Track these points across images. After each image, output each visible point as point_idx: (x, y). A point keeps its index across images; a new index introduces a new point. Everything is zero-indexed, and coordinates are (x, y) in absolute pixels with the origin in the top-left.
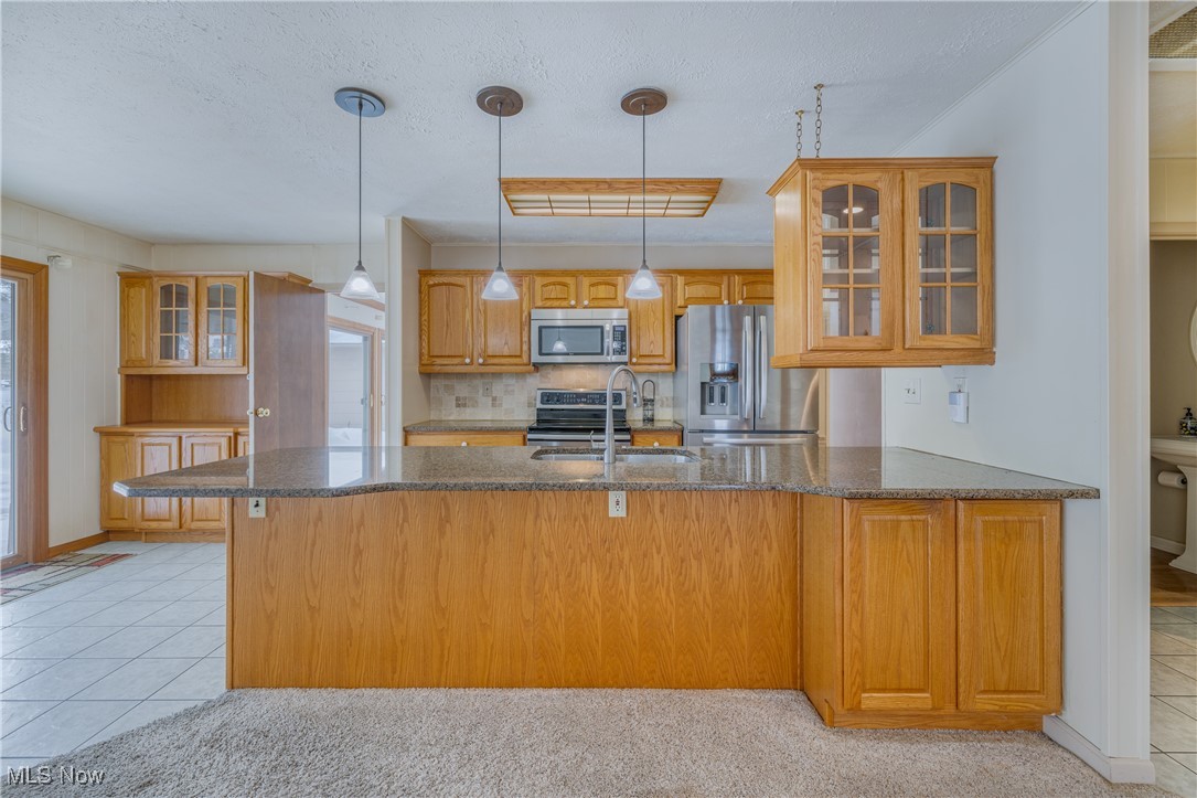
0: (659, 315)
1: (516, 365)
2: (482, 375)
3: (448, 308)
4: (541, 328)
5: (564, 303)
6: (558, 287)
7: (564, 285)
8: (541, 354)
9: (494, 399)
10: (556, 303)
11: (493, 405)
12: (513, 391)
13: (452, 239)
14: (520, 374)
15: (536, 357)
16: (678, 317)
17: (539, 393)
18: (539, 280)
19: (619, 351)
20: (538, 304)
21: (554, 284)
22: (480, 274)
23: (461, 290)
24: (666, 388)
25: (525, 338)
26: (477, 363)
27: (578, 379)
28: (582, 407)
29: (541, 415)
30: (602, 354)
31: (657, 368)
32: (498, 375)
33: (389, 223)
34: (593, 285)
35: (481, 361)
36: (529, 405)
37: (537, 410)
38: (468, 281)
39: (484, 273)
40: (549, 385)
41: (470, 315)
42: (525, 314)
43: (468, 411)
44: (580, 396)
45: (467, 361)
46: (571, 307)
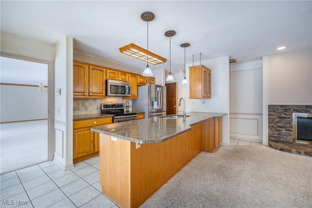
0: (135, 85)
1: (101, 96)
2: (81, 99)
3: (78, 75)
4: (110, 85)
5: (115, 79)
6: (113, 74)
7: (115, 73)
8: (111, 93)
9: (86, 107)
10: (112, 78)
11: (85, 109)
12: (92, 104)
14: (95, 99)
15: (109, 94)
16: (138, 86)
17: (102, 105)
18: (108, 71)
19: (129, 93)
20: (108, 78)
21: (112, 72)
22: (90, 65)
23: (83, 69)
24: (131, 103)
25: (104, 88)
26: (89, 95)
27: (111, 100)
28: (114, 109)
29: (103, 112)
30: (125, 94)
31: (133, 98)
32: (87, 99)
33: (67, 38)
34: (121, 75)
35: (91, 94)
36: (97, 109)
37: (101, 110)
38: (86, 67)
39: (91, 65)
40: (103, 103)
41: (86, 78)
42: (104, 80)
43: (76, 112)
44: (113, 106)
45: (86, 94)
46: (116, 80)
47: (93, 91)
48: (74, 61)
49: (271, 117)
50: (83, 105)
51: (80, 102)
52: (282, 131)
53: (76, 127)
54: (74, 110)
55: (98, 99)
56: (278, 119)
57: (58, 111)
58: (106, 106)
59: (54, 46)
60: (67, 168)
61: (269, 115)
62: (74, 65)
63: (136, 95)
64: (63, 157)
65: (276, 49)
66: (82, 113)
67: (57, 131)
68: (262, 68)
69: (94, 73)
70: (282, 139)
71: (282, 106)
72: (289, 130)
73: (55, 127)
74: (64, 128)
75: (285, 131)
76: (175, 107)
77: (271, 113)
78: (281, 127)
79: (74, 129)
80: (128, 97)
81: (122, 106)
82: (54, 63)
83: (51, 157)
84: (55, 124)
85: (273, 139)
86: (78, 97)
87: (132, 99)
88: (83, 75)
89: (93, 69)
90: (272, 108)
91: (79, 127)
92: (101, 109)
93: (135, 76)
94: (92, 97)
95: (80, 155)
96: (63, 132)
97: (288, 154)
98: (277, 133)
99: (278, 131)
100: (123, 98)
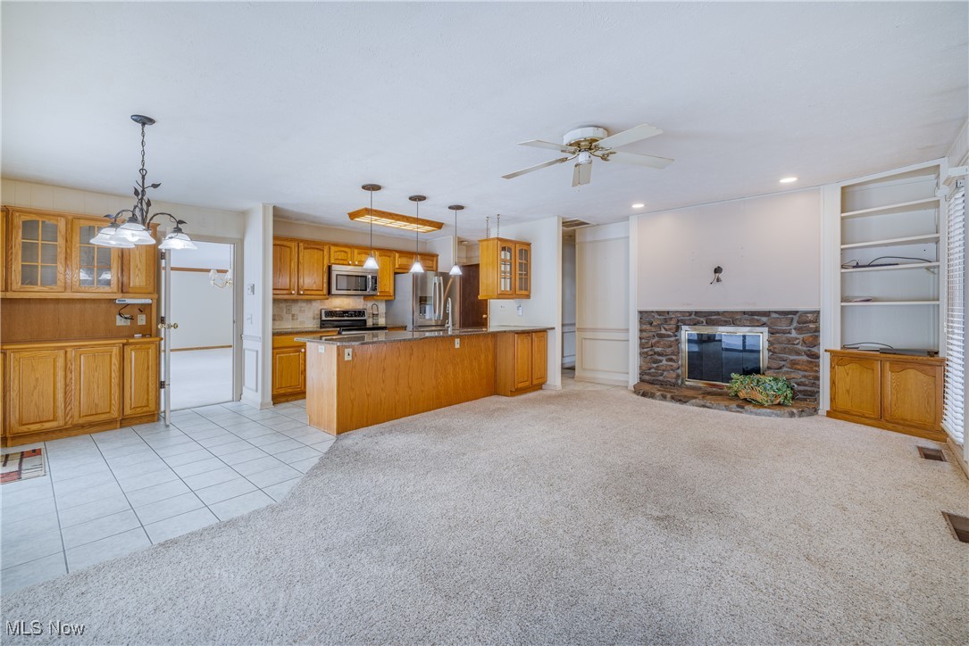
0: (388, 271)
1: (320, 295)
2: (286, 300)
3: (280, 260)
4: (337, 275)
5: (345, 262)
6: (343, 253)
7: (346, 252)
8: (338, 289)
9: (293, 315)
10: (341, 262)
11: (293, 319)
12: (305, 310)
13: (287, 218)
14: (309, 301)
15: (334, 291)
16: (396, 273)
17: (323, 311)
18: (333, 248)
19: (375, 289)
20: (332, 261)
21: (341, 251)
22: (299, 241)
23: (288, 249)
24: (382, 307)
25: (325, 280)
26: (299, 294)
27: (340, 303)
28: (346, 318)
29: (323, 324)
30: (366, 290)
31: (386, 298)
32: (295, 301)
33: (265, 207)
34: (359, 254)
35: (302, 292)
36: (314, 319)
37: (322, 321)
38: (293, 245)
39: (302, 241)
40: (325, 307)
41: (294, 265)
42: (325, 267)
43: (277, 323)
44: (345, 313)
45: (293, 292)
46: (349, 265)
47: (306, 287)
48: (275, 238)
49: (645, 334)
50: (289, 311)
51: (283, 305)
52: (661, 361)
53: (276, 346)
54: (274, 320)
55: (315, 300)
56: (656, 339)
57: (250, 321)
58: (330, 313)
59: (243, 215)
60: (263, 406)
61: (641, 331)
62: (274, 245)
63: (392, 292)
64: (257, 391)
65: (631, 206)
66: (287, 325)
67: (246, 352)
68: (628, 237)
69: (306, 255)
70: (661, 378)
71: (659, 313)
72: (671, 360)
73: (244, 346)
74: (258, 346)
75: (667, 361)
76: (484, 316)
77: (644, 327)
78: (659, 354)
79: (273, 348)
80: (373, 295)
81: (361, 313)
82: (242, 241)
83: (238, 396)
84: (245, 342)
85: (647, 377)
86: (279, 297)
87: (386, 301)
88: (288, 260)
89: (305, 248)
90: (645, 317)
91: (281, 345)
92: (321, 318)
93: (389, 254)
94: (304, 297)
95: (282, 391)
96: (257, 352)
97: (650, 400)
98: (655, 365)
99: (654, 363)
100: (366, 297)
